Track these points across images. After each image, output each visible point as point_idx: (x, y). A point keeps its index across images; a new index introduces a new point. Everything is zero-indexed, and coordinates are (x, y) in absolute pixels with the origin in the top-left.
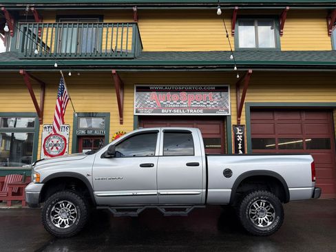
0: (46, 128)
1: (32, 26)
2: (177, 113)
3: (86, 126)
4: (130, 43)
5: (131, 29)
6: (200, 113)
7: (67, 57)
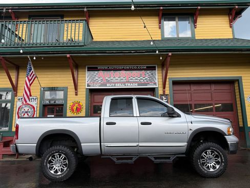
0: (19, 99)
1: (8, 23)
2: (118, 86)
3: (49, 98)
4: (81, 35)
5: (81, 25)
6: (135, 86)
7: (34, 46)
